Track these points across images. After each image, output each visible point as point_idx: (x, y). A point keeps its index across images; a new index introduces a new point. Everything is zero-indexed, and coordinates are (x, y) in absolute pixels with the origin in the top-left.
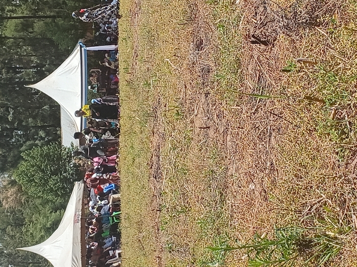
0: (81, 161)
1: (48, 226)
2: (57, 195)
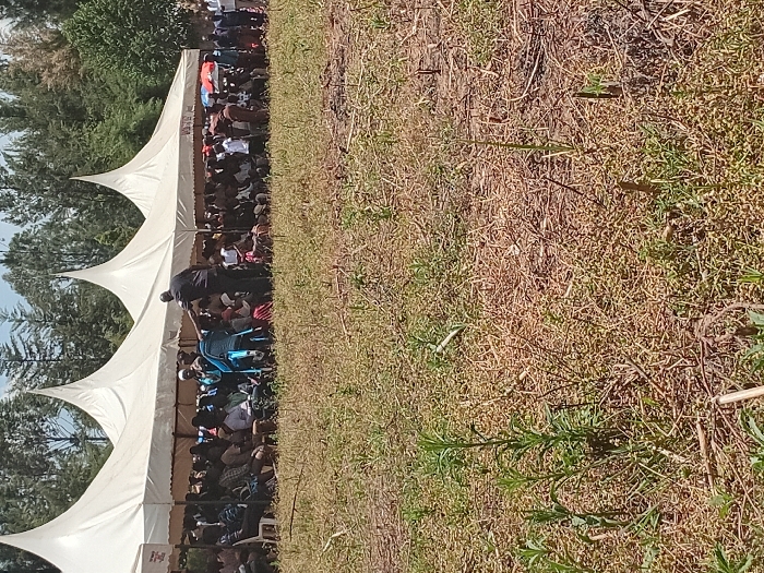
1: (131, 129)
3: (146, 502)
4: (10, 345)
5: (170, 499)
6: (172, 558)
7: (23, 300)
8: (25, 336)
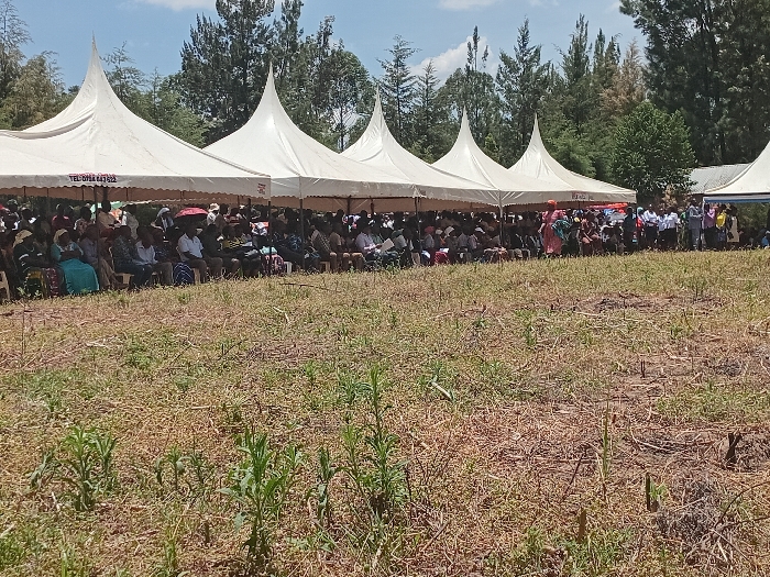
0: (668, 197)
1: (573, 155)
2: (616, 166)
3: (300, 178)
4: (409, 76)
5: (304, 196)
6: (261, 199)
7: (443, 83)
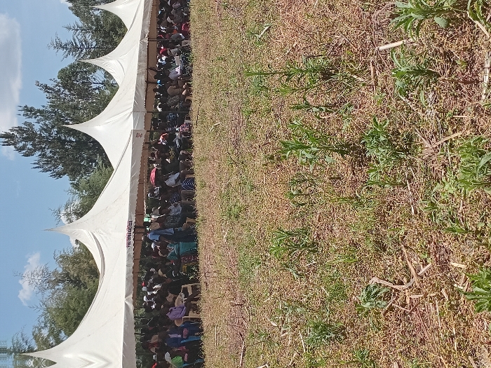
3: (134, 111)
4: (73, 41)
5: (144, 110)
6: (146, 136)
7: (78, 19)
8: (80, 37)
